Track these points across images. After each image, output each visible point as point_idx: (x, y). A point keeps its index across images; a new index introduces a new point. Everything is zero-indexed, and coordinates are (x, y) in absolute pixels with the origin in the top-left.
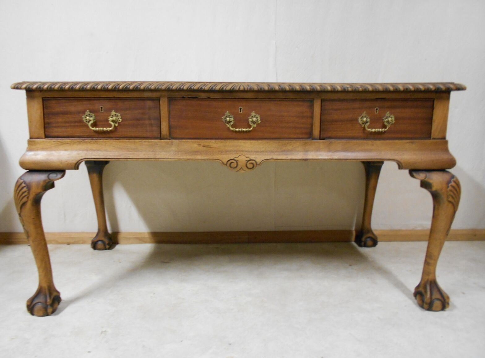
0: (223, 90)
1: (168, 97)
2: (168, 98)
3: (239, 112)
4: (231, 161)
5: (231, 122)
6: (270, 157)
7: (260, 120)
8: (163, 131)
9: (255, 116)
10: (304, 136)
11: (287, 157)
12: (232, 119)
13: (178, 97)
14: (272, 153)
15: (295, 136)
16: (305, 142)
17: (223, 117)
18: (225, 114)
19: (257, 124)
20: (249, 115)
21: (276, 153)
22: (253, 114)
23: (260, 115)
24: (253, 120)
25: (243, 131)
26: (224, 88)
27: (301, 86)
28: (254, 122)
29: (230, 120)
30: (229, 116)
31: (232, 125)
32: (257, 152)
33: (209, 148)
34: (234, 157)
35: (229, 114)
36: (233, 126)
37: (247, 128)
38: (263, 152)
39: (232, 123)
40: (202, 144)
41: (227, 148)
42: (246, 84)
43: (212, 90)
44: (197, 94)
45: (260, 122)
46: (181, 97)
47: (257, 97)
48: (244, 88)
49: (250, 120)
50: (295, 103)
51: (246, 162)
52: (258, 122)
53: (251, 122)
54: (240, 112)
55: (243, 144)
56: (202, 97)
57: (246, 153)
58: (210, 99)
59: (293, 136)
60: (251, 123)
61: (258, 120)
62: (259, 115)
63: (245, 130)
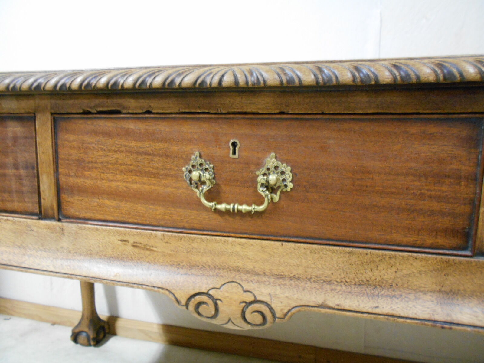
0: (174, 87)
1: (53, 111)
2: (52, 114)
3: (231, 155)
4: (199, 298)
5: (204, 183)
6: (319, 300)
7: (291, 181)
8: (44, 199)
9: (276, 168)
10: (441, 241)
11: (377, 307)
12: (207, 176)
13: (74, 112)
14: (327, 287)
15: (410, 239)
16: (447, 262)
17: (184, 169)
18: (190, 160)
19: (282, 192)
20: (259, 165)
21: (339, 288)
22: (271, 161)
23: (292, 166)
24: (267, 181)
25: (239, 211)
26: (178, 81)
27: (440, 65)
28: (271, 189)
29: (200, 177)
30: (201, 165)
31: (209, 191)
32: (281, 276)
33: (148, 252)
34: (211, 286)
35: (200, 161)
36: (211, 196)
37: (249, 205)
38: (299, 279)
39: (205, 188)
40: (131, 241)
41: (195, 258)
42: (247, 67)
43: (143, 87)
44: (120, 101)
45: (290, 185)
46: (81, 111)
47: (286, 111)
48: (236, 82)
49: (261, 179)
50: (415, 129)
51: (244, 304)
52: (286, 186)
53: (262, 185)
54: (234, 153)
55: (238, 248)
56: (130, 111)
57: (244, 277)
58: (152, 116)
59: (398, 237)
60: (261, 190)
61: (284, 180)
62: (287, 166)
63: (244, 208)
